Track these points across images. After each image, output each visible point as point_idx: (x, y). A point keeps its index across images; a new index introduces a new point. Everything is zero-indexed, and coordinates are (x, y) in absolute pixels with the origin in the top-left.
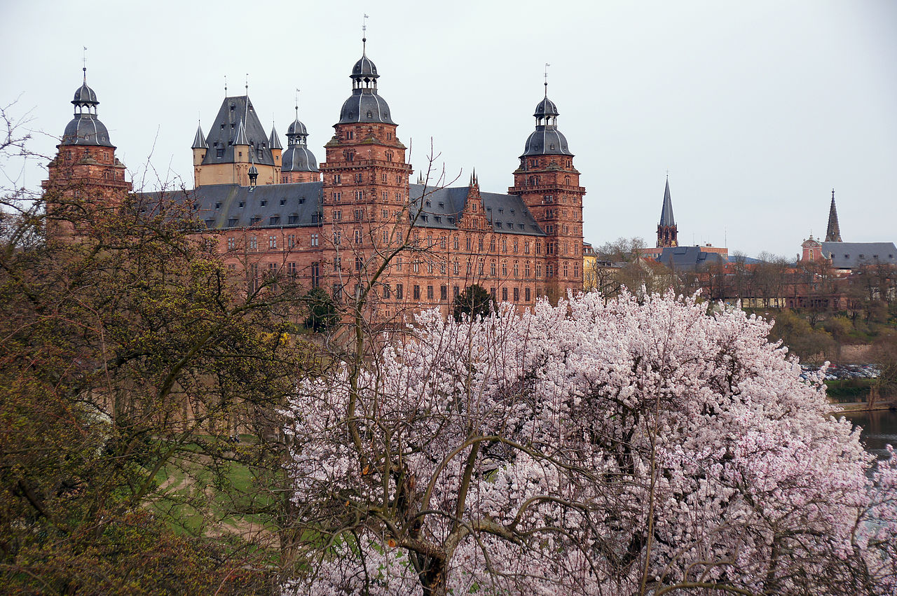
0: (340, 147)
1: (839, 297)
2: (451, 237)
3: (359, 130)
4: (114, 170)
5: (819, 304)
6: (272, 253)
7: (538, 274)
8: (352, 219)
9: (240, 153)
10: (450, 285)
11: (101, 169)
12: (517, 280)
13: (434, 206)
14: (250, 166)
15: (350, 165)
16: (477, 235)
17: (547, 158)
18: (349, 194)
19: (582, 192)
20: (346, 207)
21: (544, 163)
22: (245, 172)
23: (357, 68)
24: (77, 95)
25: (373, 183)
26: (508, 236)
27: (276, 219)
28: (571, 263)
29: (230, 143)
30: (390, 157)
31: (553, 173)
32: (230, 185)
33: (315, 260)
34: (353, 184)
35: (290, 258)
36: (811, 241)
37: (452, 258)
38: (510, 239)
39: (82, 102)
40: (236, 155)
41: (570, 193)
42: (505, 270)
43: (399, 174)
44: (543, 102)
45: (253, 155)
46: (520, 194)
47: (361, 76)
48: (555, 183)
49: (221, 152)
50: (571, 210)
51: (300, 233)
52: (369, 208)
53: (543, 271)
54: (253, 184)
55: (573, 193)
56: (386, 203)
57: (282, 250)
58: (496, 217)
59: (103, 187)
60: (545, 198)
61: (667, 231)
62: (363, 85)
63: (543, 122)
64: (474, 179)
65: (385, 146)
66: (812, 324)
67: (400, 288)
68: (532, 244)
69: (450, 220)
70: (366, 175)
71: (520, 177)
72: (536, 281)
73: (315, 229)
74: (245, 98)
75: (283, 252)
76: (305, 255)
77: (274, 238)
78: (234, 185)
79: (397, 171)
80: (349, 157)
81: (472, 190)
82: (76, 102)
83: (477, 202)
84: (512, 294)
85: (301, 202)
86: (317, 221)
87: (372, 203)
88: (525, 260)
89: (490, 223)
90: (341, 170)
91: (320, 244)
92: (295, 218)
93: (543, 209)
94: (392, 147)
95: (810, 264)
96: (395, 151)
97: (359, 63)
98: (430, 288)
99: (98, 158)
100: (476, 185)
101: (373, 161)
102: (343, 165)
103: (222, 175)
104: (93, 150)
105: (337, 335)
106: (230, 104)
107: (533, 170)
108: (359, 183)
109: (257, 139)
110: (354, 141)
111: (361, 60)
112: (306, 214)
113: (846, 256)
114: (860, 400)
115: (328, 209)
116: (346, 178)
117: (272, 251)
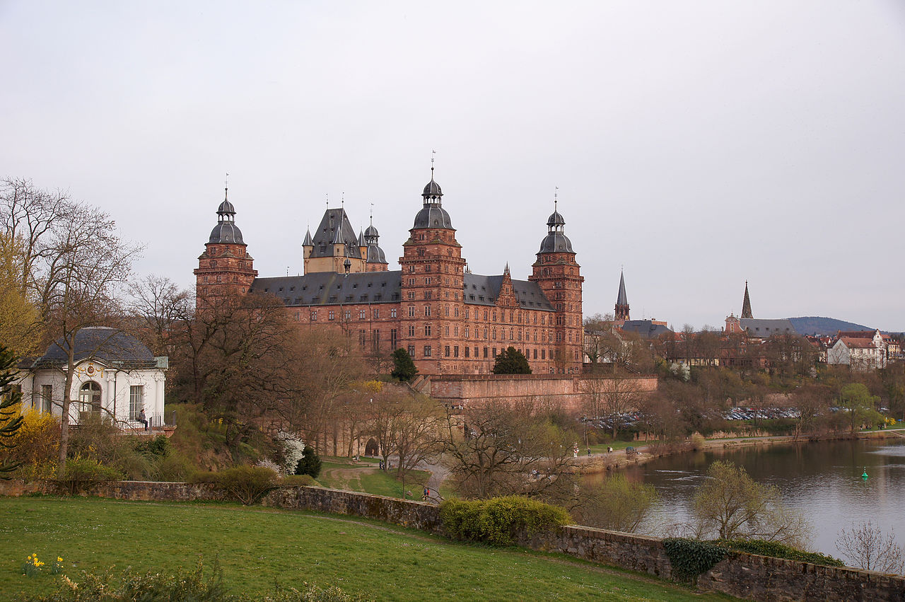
0: (414, 246)
1: (759, 359)
2: (491, 312)
3: (429, 234)
4: (245, 261)
5: (746, 364)
6: (361, 323)
7: (550, 339)
8: (423, 298)
9: (338, 249)
10: (490, 347)
11: (237, 261)
12: (536, 344)
13: (479, 288)
14: (345, 259)
15: (421, 259)
16: (509, 311)
17: (557, 255)
18: (420, 280)
19: (582, 280)
20: (418, 289)
21: (555, 259)
22: (342, 262)
23: (427, 189)
24: (221, 207)
25: (439, 272)
26: (530, 311)
27: (365, 297)
28: (574, 331)
29: (331, 242)
30: (450, 253)
31: (561, 266)
32: (331, 273)
33: (394, 328)
34: (424, 272)
35: (374, 326)
36: (732, 317)
37: (492, 327)
38: (531, 314)
39: (224, 213)
40: (335, 250)
41: (574, 280)
42: (528, 336)
43: (457, 266)
44: (554, 214)
45: (347, 251)
46: (537, 281)
47: (430, 194)
48: (563, 273)
49: (324, 249)
50: (575, 292)
51: (383, 308)
52: (435, 290)
53: (554, 337)
54: (347, 272)
55: (576, 280)
56: (447, 287)
57: (369, 320)
58: (522, 297)
59: (238, 273)
60: (556, 284)
61: (622, 309)
62: (430, 201)
63: (554, 229)
64: (507, 270)
65: (447, 245)
66: (743, 378)
67: (456, 349)
68: (547, 318)
69: (490, 299)
70: (434, 266)
71: (537, 268)
72: (549, 344)
73: (394, 305)
74: (341, 210)
75: (371, 322)
76: (386, 323)
77: (364, 312)
78: (333, 273)
79: (456, 263)
80: (421, 253)
81: (505, 278)
82: (220, 213)
83: (509, 287)
84: (533, 354)
85: (383, 285)
86: (397, 299)
87: (438, 286)
88: (541, 329)
89: (518, 302)
90: (415, 262)
91: (398, 316)
92: (379, 297)
93: (554, 292)
94: (452, 246)
95: (732, 334)
96: (454, 249)
97: (429, 185)
98: (476, 349)
99: (234, 253)
100: (509, 274)
101: (439, 256)
102: (416, 259)
103: (324, 265)
104: (231, 247)
105: (416, 383)
106: (330, 214)
107: (547, 264)
108: (428, 271)
109: (350, 240)
110: (425, 241)
111: (430, 183)
112: (388, 293)
113: (767, 329)
114: (787, 434)
115: (406, 291)
116: (419, 268)
117: (362, 321)
